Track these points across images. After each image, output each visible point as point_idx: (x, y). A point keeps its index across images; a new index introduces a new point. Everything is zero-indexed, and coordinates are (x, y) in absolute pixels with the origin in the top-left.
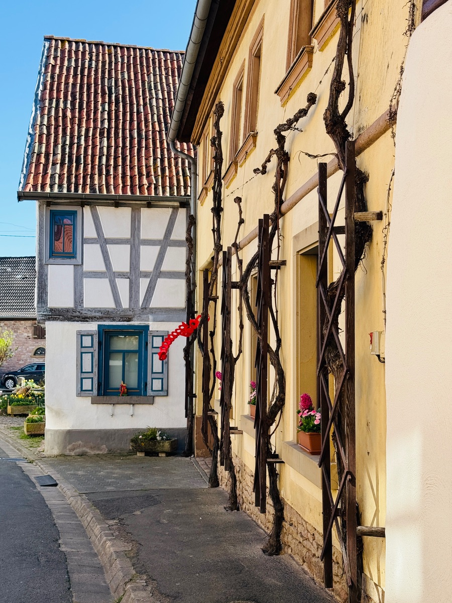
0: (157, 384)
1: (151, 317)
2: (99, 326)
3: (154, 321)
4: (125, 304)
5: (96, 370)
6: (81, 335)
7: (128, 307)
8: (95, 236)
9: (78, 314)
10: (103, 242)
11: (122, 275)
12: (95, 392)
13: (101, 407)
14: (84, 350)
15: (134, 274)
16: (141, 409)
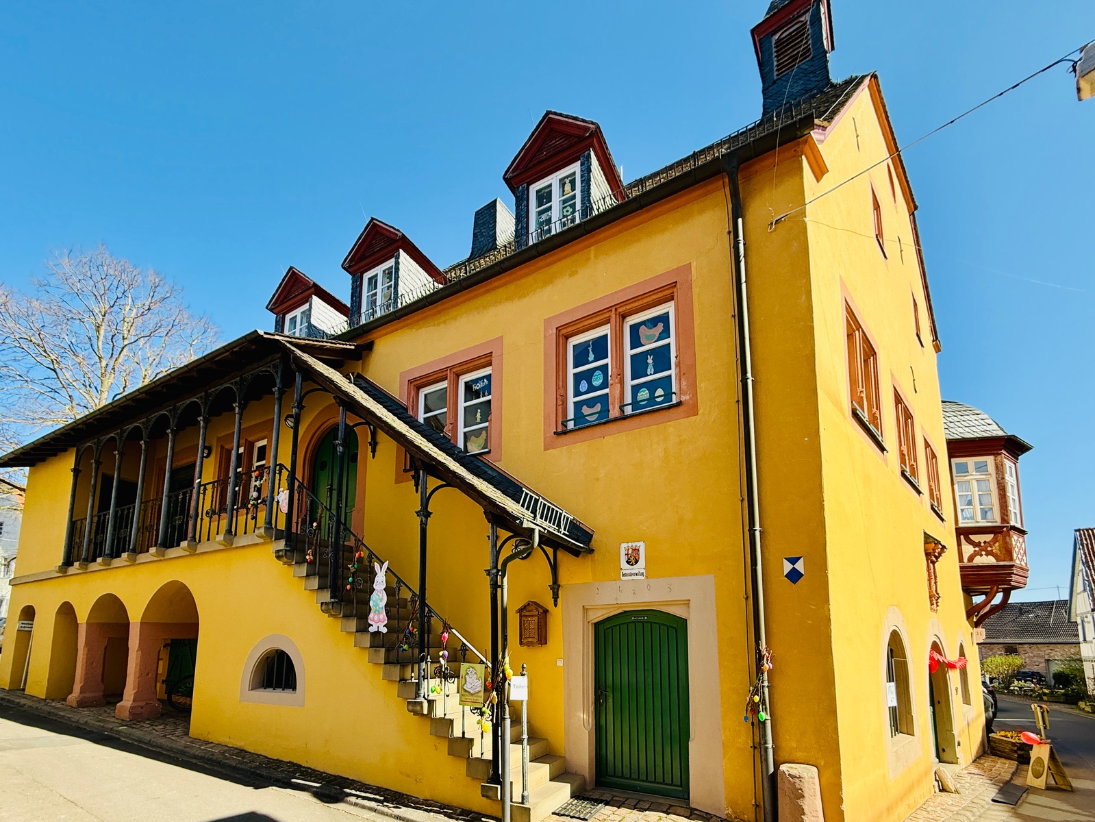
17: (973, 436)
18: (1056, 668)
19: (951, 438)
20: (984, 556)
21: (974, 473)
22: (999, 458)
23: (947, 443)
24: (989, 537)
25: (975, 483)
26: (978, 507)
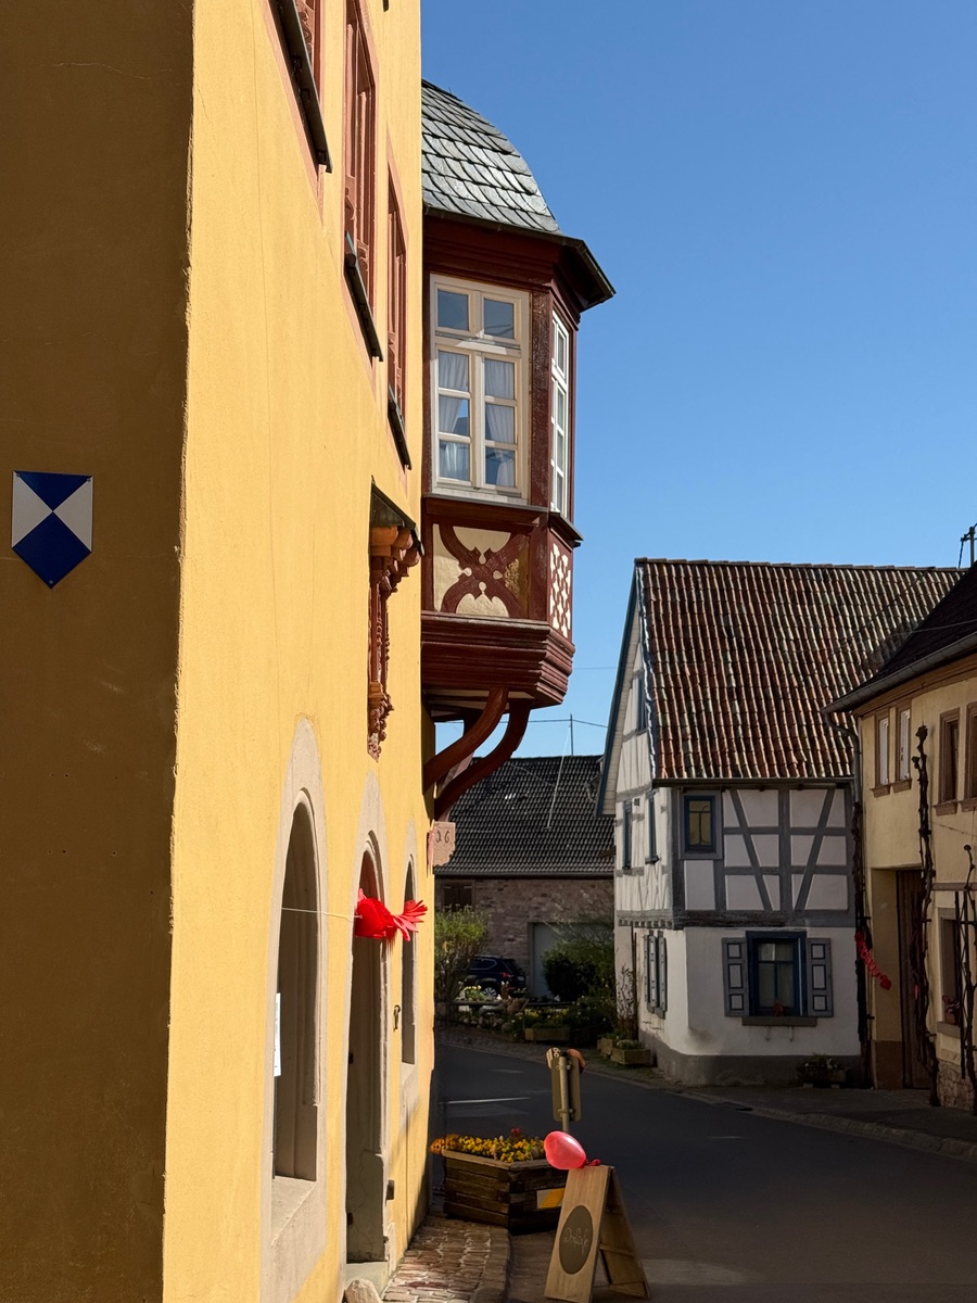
0: (819, 1003)
1: (807, 921)
2: (747, 932)
3: (812, 926)
4: (776, 906)
5: (746, 985)
6: (727, 943)
7: (779, 909)
8: (737, 825)
9: (720, 918)
10: (747, 832)
11: (770, 871)
12: (747, 1011)
13: (754, 1028)
14: (731, 961)
15: (784, 870)
16: (802, 1032)
17: (488, 217)
18: (552, 945)
19: (436, 204)
20: (484, 597)
21: (481, 334)
22: (542, 301)
23: (425, 218)
24: (497, 540)
25: (480, 367)
26: (482, 444)
